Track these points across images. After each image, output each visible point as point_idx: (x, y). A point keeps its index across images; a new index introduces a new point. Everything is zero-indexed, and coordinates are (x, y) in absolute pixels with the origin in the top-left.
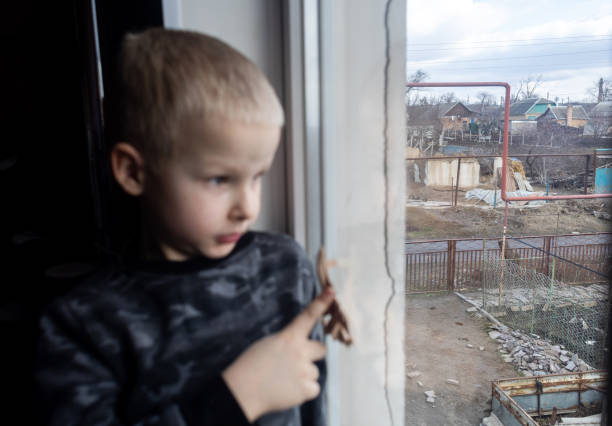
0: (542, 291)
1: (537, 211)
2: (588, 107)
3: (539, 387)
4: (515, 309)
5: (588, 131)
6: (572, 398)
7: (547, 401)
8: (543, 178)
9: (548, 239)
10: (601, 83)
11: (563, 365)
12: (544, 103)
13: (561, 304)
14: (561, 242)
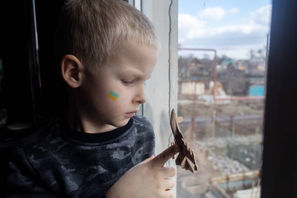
0: (229, 139)
1: (227, 105)
2: (247, 62)
3: (228, 179)
4: (219, 146)
5: (247, 71)
6: (241, 183)
7: (231, 185)
8: (230, 91)
9: (232, 117)
10: (252, 51)
11: (237, 169)
12: (229, 59)
13: (237, 144)
14: (237, 118)
